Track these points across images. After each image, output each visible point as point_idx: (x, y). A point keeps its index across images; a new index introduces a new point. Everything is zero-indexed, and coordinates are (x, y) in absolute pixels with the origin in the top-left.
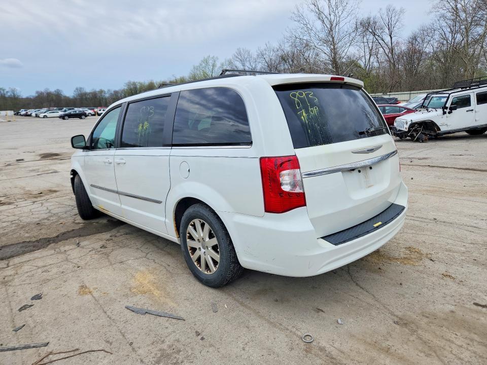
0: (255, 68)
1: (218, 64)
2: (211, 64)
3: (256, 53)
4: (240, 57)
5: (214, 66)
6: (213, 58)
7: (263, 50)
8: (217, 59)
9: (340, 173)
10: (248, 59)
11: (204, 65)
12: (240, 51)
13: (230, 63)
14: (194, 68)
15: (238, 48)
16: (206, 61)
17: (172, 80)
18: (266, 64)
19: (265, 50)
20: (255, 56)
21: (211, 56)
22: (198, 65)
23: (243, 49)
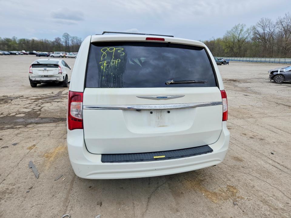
0: (273, 31)
1: (245, 29)
2: (239, 29)
3: (276, 21)
4: (262, 24)
5: (241, 30)
6: (242, 25)
7: (282, 18)
8: (245, 25)
9: (121, 111)
10: (268, 26)
11: (234, 30)
12: (263, 20)
13: (254, 28)
14: (227, 32)
15: (262, 18)
16: (236, 28)
17: (212, 40)
18: (283, 29)
19: (284, 18)
20: (275, 23)
21: (241, 24)
22: (230, 30)
23: (266, 19)
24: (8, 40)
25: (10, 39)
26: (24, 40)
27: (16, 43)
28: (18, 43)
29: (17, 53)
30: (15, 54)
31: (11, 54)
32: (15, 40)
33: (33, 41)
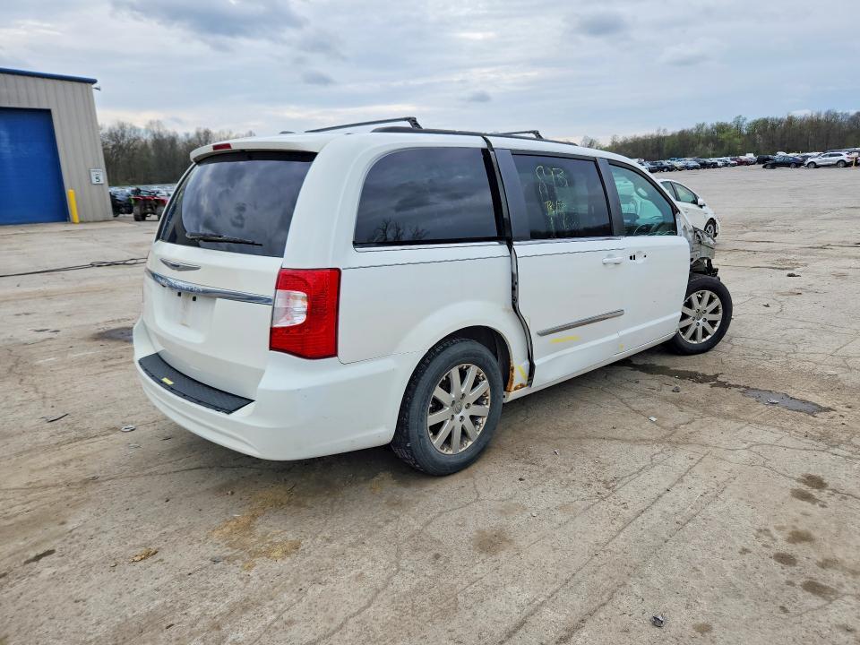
24: (721, 128)
25: (726, 125)
26: (765, 121)
27: (740, 135)
28: (745, 132)
29: (720, 163)
30: (715, 166)
31: (704, 166)
32: (738, 127)
33: (791, 120)
